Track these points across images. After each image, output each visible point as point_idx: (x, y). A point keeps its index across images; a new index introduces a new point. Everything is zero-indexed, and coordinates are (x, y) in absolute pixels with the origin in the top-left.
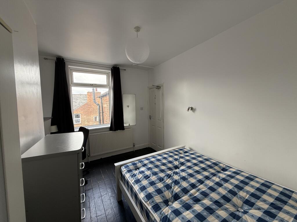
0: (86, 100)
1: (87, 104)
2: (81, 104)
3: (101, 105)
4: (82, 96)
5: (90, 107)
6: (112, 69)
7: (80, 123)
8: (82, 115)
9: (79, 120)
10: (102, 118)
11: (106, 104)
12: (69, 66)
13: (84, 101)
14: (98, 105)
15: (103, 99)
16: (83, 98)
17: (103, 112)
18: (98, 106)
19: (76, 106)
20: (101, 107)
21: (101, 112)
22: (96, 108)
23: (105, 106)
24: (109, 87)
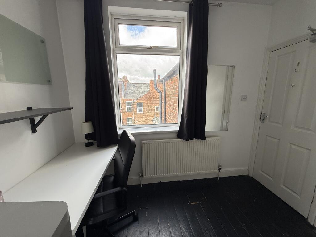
0: (149, 88)
1: (149, 93)
2: (144, 93)
3: (163, 93)
4: (145, 85)
5: (152, 96)
6: (190, 6)
7: (143, 112)
8: (144, 104)
9: (142, 109)
10: (163, 110)
11: (171, 89)
12: (109, 7)
13: (147, 90)
14: (160, 92)
15: (167, 84)
16: (146, 86)
17: (165, 103)
18: (160, 94)
19: (139, 95)
20: (163, 95)
21: (163, 101)
22: (158, 97)
23: (169, 93)
24: (181, 51)
